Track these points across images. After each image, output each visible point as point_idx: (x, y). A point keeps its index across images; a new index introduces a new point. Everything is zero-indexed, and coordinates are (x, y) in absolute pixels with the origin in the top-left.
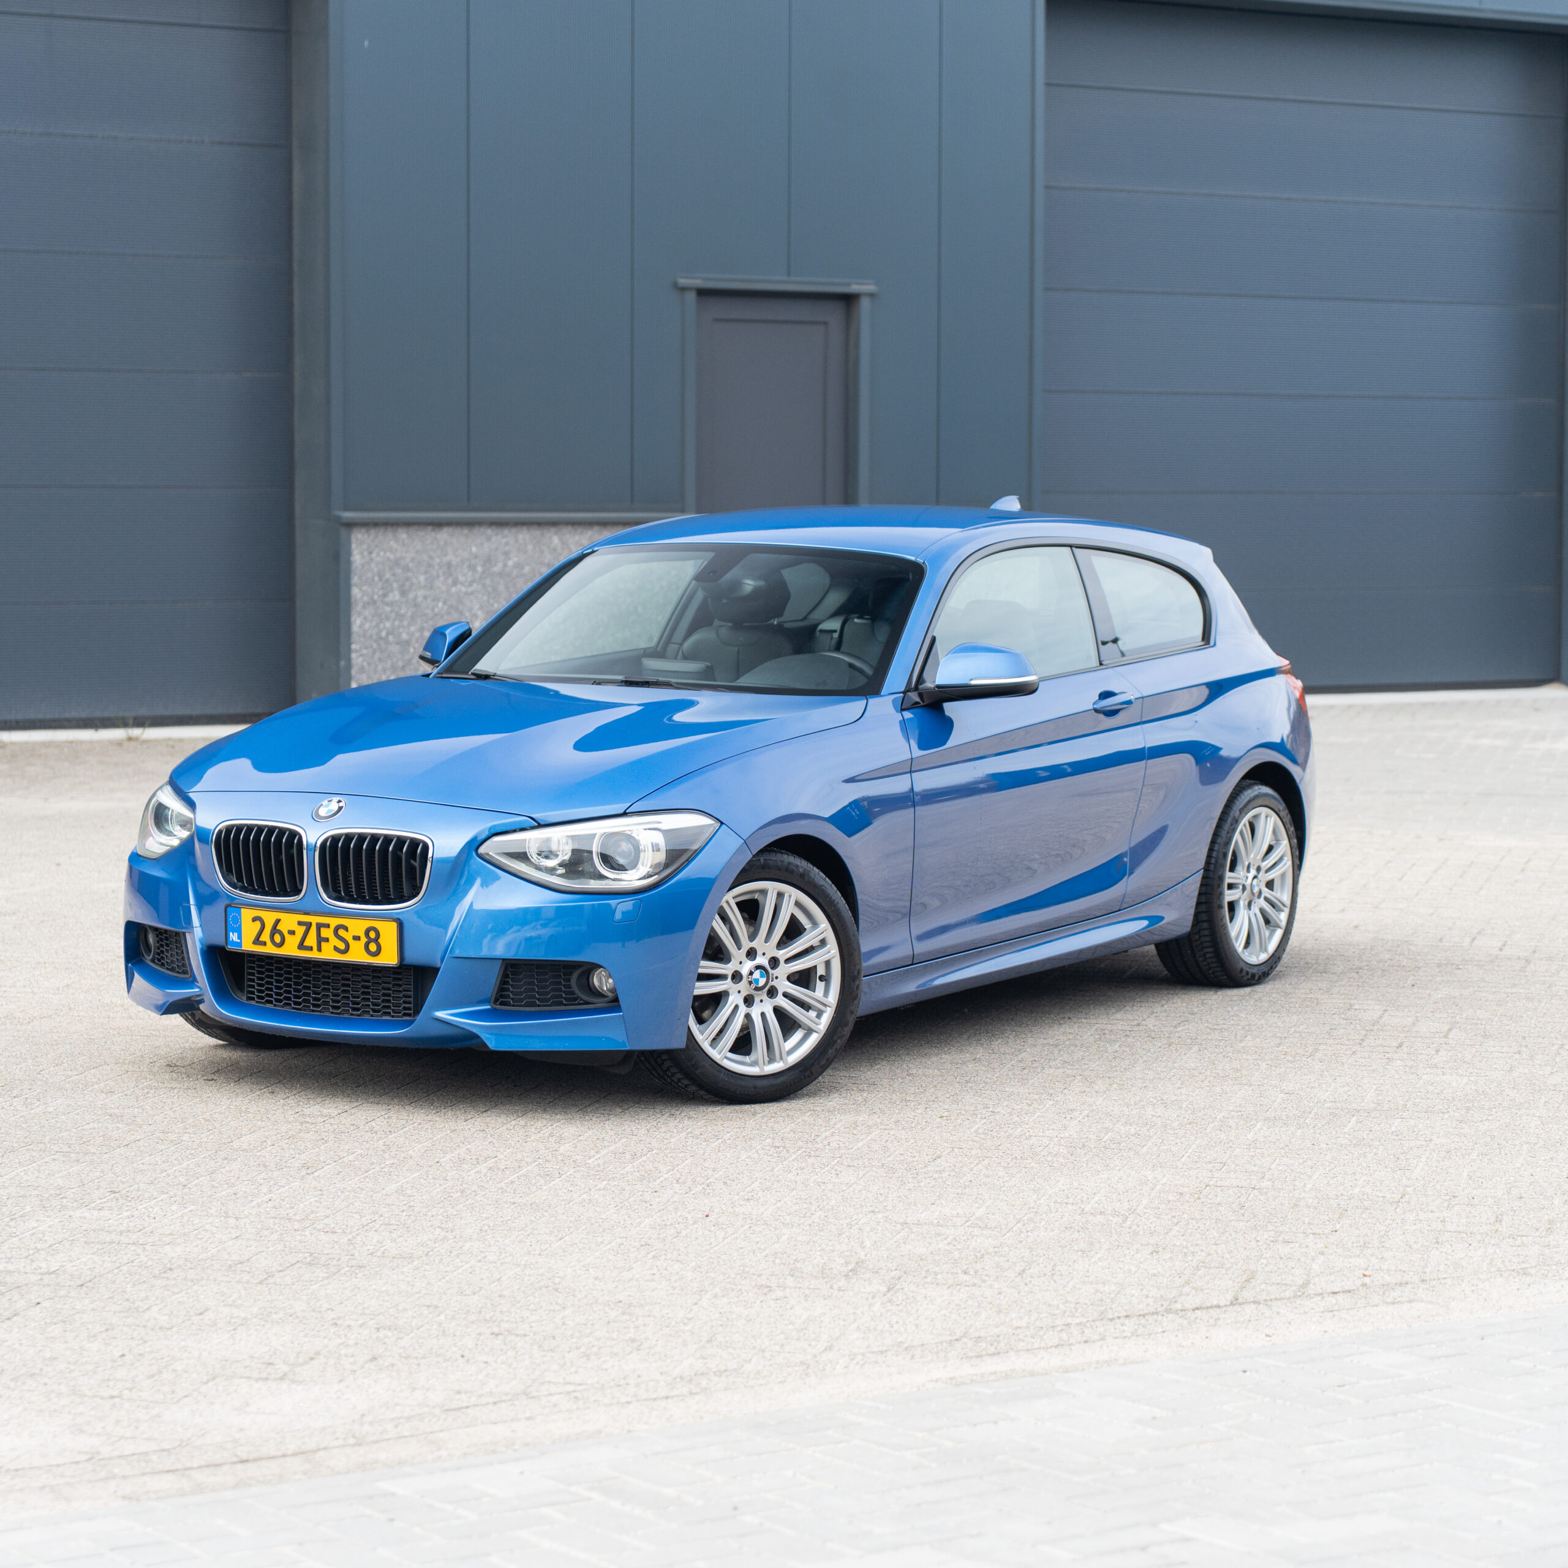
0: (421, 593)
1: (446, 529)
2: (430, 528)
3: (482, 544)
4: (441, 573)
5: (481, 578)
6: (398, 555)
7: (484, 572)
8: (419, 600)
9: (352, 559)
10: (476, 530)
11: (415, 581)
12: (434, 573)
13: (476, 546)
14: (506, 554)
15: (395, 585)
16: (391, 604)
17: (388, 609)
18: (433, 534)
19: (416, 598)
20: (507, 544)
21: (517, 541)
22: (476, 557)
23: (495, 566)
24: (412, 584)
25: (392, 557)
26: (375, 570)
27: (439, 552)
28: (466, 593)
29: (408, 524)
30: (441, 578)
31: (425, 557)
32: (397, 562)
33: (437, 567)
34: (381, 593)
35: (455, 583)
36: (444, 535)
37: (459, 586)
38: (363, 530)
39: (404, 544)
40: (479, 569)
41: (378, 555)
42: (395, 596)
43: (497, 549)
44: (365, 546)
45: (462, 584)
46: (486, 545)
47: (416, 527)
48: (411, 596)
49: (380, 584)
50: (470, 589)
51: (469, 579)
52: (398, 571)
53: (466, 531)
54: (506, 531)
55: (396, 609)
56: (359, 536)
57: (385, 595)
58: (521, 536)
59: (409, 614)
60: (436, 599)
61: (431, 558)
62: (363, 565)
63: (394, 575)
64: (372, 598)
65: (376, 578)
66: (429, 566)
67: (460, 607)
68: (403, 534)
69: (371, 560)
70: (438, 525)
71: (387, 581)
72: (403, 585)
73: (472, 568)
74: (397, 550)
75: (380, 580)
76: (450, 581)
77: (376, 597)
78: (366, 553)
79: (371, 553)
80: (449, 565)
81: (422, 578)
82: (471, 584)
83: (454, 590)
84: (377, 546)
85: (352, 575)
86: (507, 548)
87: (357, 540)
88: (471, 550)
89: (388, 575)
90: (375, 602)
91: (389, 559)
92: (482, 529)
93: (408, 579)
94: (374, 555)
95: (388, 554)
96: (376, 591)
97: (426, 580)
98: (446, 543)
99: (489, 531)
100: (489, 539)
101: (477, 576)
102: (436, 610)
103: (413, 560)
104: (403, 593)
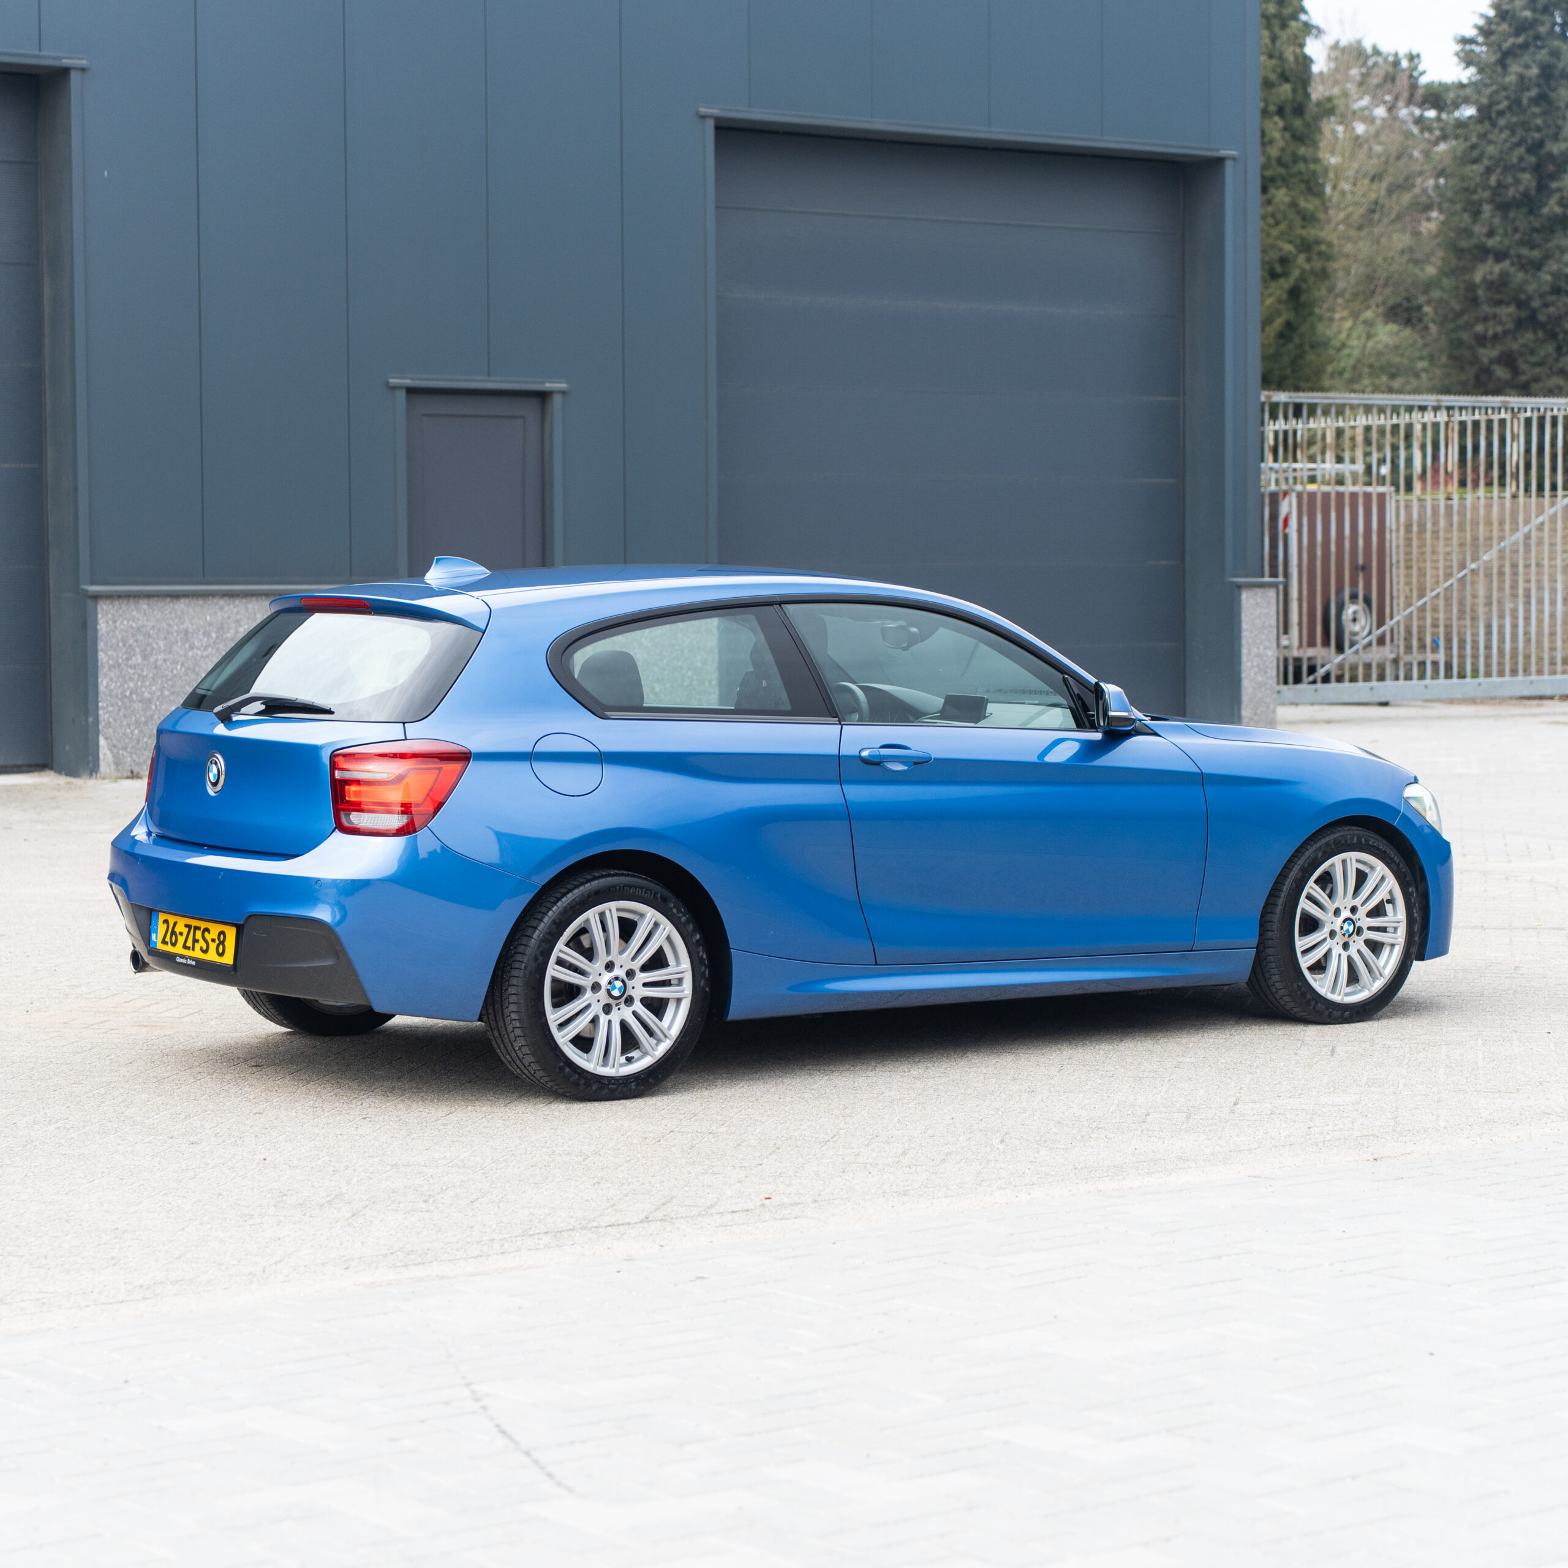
0: (161, 657)
1: (182, 601)
2: (168, 599)
3: (215, 613)
4: (179, 639)
5: (214, 643)
6: (140, 623)
7: (217, 637)
8: (160, 662)
9: (98, 627)
10: (210, 601)
11: (155, 646)
12: (173, 639)
13: (210, 615)
14: (238, 621)
15: (137, 650)
16: (134, 667)
17: (131, 671)
18: (171, 604)
19: (156, 660)
20: (238, 613)
21: (247, 610)
22: (210, 624)
23: (228, 632)
24: (153, 649)
25: (134, 625)
26: (120, 637)
27: (176, 621)
28: (202, 657)
29: (149, 596)
30: (179, 644)
31: (164, 625)
32: (139, 630)
33: (175, 634)
34: (124, 657)
35: (192, 648)
36: (181, 605)
37: (195, 650)
38: (108, 602)
39: (145, 614)
40: (214, 635)
41: (122, 623)
42: (138, 659)
43: (229, 618)
44: (110, 616)
45: (198, 648)
46: (219, 614)
47: (155, 599)
48: (152, 660)
49: (124, 649)
50: (206, 653)
51: (204, 644)
52: (141, 637)
53: (201, 602)
54: (237, 602)
55: (139, 671)
56: (105, 607)
57: (128, 659)
58: (250, 606)
59: (151, 675)
60: (174, 662)
61: (169, 625)
62: (108, 633)
63: (136, 641)
64: (117, 661)
65: (120, 644)
66: (168, 633)
67: (197, 669)
68: (144, 605)
69: (116, 627)
70: (176, 596)
71: (130, 646)
72: (145, 649)
73: (207, 634)
74: (138, 619)
75: (124, 645)
76: (187, 646)
77: (120, 661)
78: (110, 622)
79: (115, 622)
80: (186, 632)
81: (162, 644)
82: (206, 649)
83: (190, 653)
84: (121, 615)
85: (99, 641)
86: (239, 617)
87: (103, 610)
88: (206, 619)
89: (131, 642)
90: (119, 665)
91: (132, 627)
92: (216, 600)
93: (148, 644)
94: (118, 624)
95: (131, 623)
96: (120, 655)
97: (165, 645)
98: (183, 613)
99: (222, 602)
100: (222, 608)
101: (212, 641)
102: (175, 672)
103: (153, 627)
104: (145, 657)
